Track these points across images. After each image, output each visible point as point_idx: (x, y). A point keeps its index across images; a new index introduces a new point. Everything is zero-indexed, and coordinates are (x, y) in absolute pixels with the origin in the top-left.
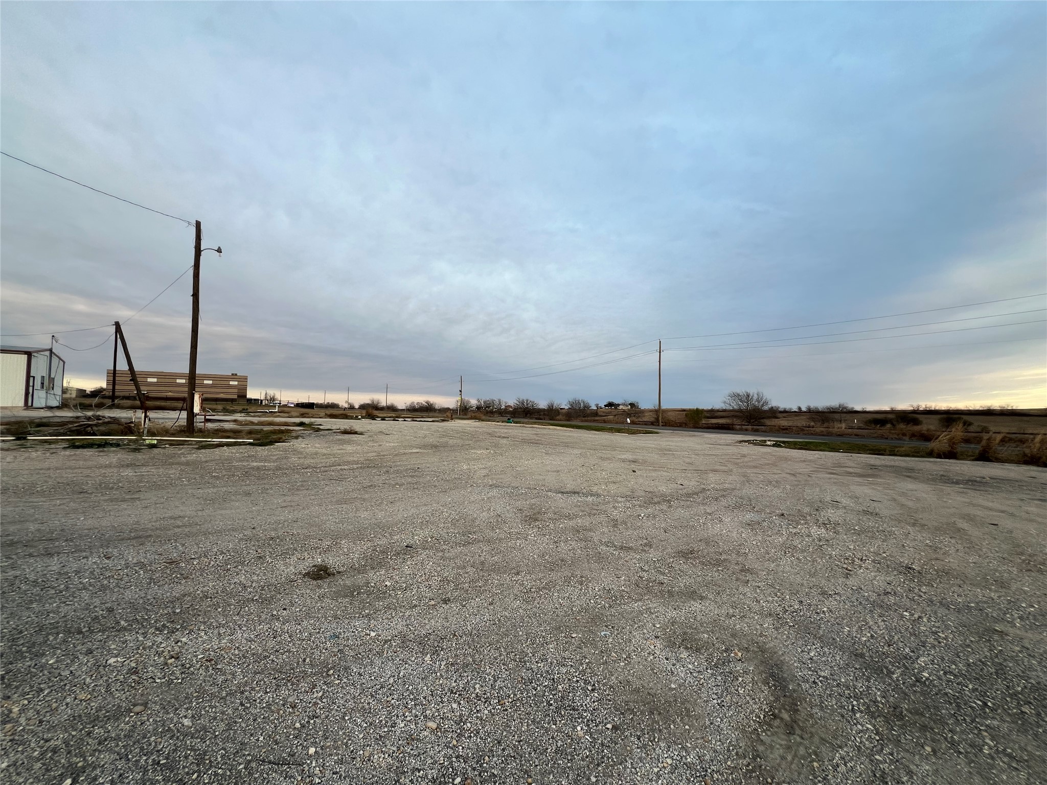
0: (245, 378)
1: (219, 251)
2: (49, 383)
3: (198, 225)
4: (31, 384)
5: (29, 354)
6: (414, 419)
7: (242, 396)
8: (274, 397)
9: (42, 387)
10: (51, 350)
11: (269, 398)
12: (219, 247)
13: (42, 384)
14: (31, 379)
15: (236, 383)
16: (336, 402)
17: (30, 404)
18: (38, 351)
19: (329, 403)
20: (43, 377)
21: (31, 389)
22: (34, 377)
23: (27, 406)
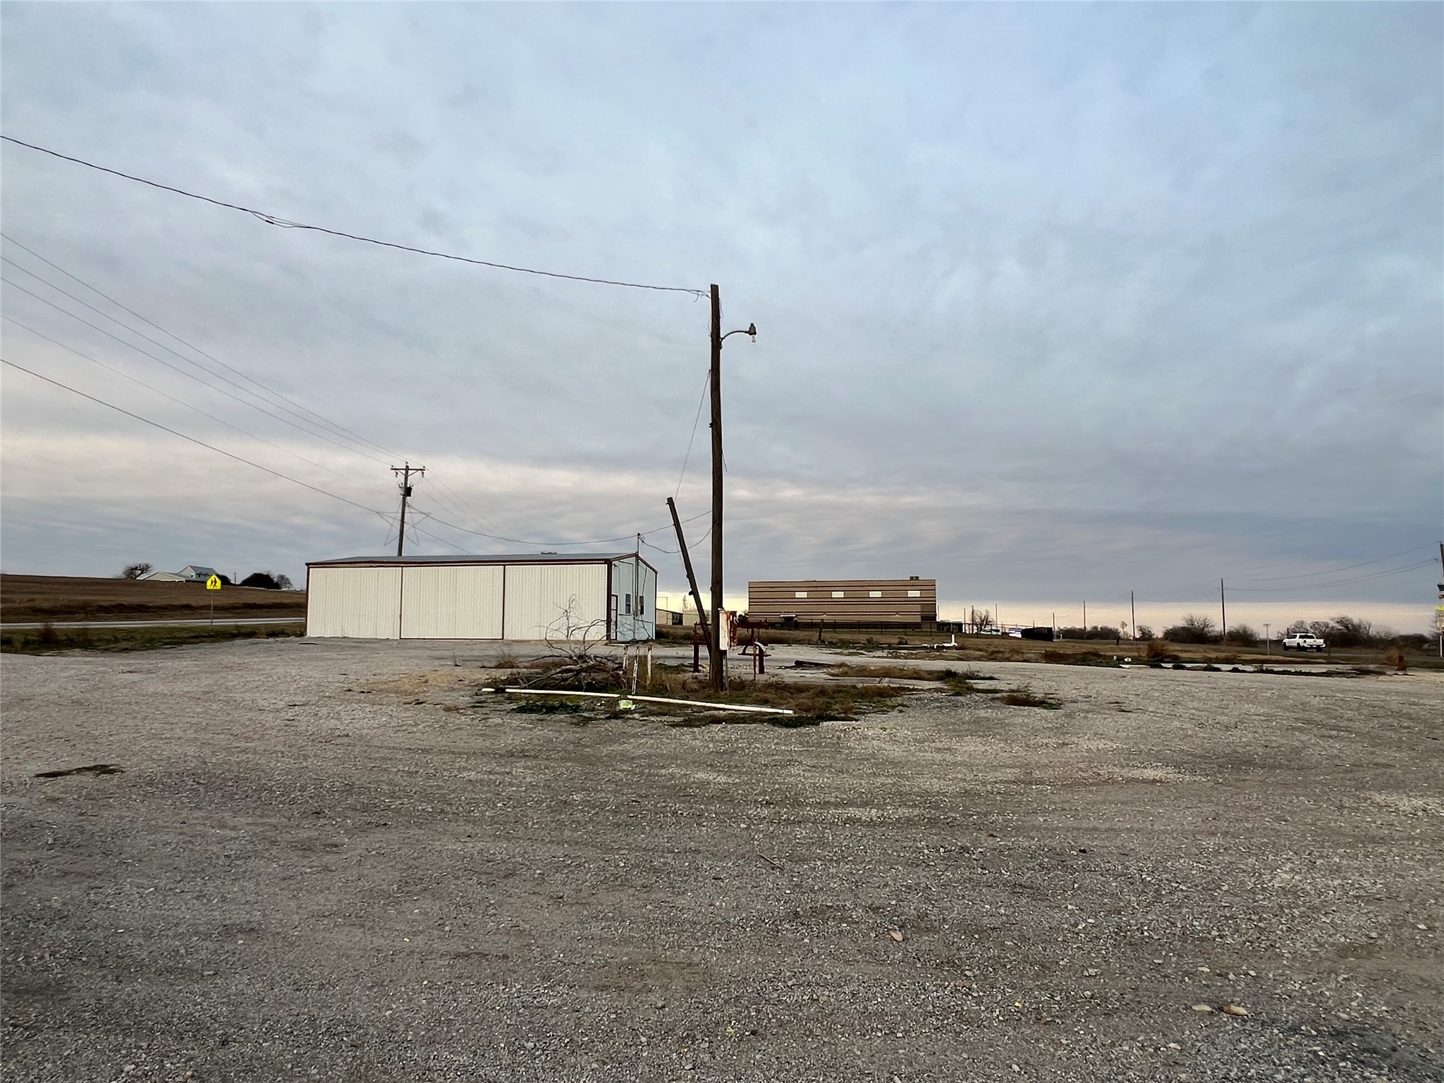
0: (932, 584)
1: (752, 331)
2: (637, 606)
3: (715, 289)
4: (613, 607)
5: (608, 562)
6: (1265, 666)
7: (930, 617)
8: (986, 617)
9: (628, 611)
10: (636, 555)
11: (978, 620)
12: (752, 325)
13: (628, 606)
14: (613, 599)
15: (917, 594)
16: (1111, 626)
17: (613, 637)
18: (619, 559)
19: (1096, 628)
20: (628, 596)
21: (613, 613)
22: (617, 596)
23: (609, 640)
